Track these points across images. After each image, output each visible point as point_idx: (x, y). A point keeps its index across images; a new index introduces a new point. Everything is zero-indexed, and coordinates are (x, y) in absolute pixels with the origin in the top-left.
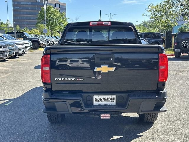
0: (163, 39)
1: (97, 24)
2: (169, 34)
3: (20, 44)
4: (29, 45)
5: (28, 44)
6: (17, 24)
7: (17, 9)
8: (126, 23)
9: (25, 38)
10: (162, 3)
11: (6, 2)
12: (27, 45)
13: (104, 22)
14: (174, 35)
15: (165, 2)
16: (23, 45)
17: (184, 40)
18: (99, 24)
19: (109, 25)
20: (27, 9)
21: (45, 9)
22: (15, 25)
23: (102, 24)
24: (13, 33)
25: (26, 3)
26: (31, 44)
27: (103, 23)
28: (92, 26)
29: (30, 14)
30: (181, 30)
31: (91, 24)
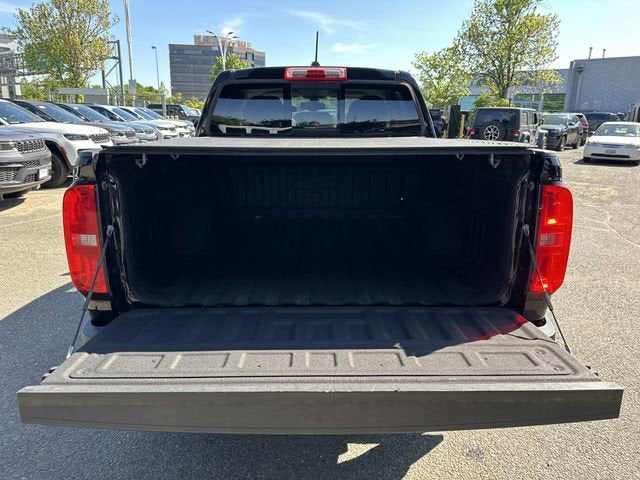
0: (444, 121)
1: (307, 76)
2: (456, 112)
3: (166, 129)
4: (188, 131)
5: (185, 127)
6: (178, 91)
7: (177, 62)
8: (392, 73)
9: (183, 117)
10: (443, 53)
11: (153, 47)
12: (182, 130)
13: (326, 70)
14: (466, 114)
15: (448, 50)
16: (172, 129)
17: (490, 123)
18: (312, 76)
19: (343, 79)
20: (195, 62)
21: (224, 61)
22: (174, 92)
23: (320, 76)
24: (160, 107)
25: (193, 52)
26: (193, 128)
27: (322, 72)
28: (290, 79)
29: (200, 71)
30: (479, 103)
31: (289, 75)
